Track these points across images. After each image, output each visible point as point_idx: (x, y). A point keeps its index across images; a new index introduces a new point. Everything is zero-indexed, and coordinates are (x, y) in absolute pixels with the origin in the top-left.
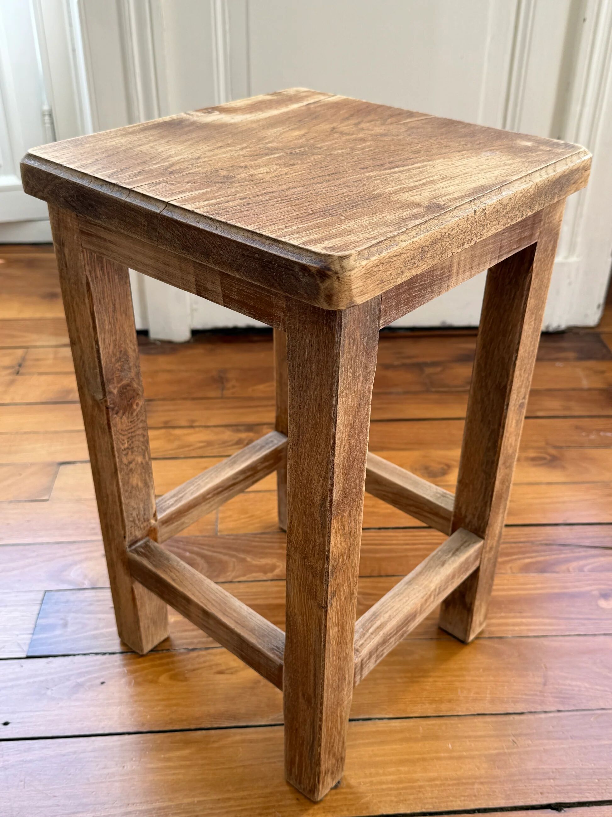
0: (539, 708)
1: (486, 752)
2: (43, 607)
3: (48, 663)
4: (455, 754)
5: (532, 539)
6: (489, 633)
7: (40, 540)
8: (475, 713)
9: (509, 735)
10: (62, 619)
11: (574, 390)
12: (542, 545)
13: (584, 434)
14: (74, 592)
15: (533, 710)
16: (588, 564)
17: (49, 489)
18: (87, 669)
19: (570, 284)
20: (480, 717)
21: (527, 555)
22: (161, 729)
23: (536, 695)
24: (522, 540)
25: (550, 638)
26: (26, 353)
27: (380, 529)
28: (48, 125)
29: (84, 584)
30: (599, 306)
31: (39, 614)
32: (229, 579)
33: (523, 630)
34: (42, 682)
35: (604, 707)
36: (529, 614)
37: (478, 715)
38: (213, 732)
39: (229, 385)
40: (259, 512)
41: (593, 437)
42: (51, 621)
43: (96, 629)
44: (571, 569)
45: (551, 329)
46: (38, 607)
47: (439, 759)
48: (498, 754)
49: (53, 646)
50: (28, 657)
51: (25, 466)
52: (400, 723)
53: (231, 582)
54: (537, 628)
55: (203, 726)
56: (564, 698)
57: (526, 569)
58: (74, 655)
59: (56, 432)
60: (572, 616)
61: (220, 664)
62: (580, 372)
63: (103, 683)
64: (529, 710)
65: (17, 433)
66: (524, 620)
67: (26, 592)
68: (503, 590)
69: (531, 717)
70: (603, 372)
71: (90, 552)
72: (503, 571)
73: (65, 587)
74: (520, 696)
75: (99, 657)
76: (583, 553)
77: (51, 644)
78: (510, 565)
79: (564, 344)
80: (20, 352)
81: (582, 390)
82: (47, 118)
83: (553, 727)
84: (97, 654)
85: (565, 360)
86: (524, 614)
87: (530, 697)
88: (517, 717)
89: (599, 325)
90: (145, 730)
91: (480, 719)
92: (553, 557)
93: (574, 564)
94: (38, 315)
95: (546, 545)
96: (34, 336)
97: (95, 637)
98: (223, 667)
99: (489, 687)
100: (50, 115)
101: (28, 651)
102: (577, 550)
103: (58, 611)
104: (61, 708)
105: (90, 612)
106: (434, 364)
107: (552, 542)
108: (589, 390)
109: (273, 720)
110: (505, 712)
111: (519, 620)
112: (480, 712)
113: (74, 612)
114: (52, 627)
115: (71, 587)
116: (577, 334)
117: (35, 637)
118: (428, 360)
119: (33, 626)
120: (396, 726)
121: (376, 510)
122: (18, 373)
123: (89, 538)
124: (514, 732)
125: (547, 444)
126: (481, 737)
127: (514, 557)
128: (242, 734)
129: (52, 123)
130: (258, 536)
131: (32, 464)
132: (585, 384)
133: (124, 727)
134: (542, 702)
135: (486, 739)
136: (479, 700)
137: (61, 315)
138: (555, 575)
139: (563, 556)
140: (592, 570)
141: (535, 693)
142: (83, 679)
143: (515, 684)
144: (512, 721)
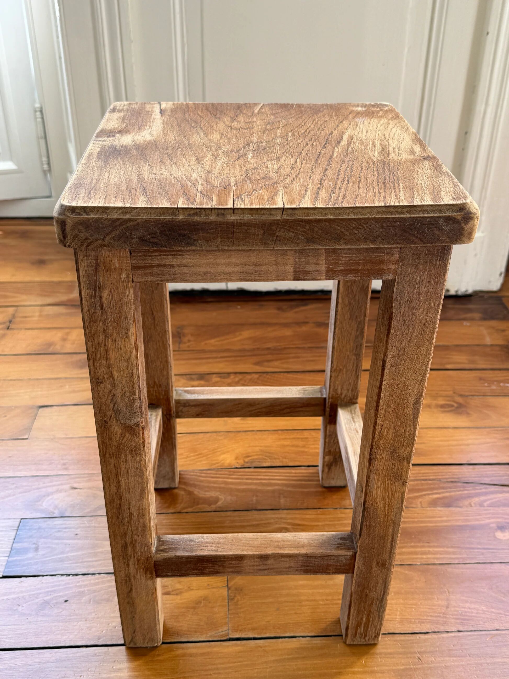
0: (442, 628)
1: (394, 668)
2: (18, 533)
3: (20, 582)
4: (367, 669)
5: (440, 477)
6: (400, 561)
7: (18, 474)
8: (386, 633)
9: (415, 653)
10: (34, 544)
11: (478, 345)
12: (447, 482)
13: (486, 385)
14: (45, 519)
15: (436, 630)
16: (488, 500)
17: (29, 429)
18: (53, 589)
19: (476, 255)
20: (391, 635)
21: (435, 491)
22: (114, 643)
23: (439, 616)
24: (431, 477)
25: (453, 566)
26: (16, 311)
27: (309, 466)
28: (39, 120)
29: (54, 513)
30: (501, 274)
31: (14, 539)
32: (178, 509)
33: (430, 558)
34: (14, 599)
35: (498, 628)
36: (436, 544)
37: (389, 634)
39: (185, 339)
40: (206, 451)
41: (494, 387)
42: (25, 545)
43: (62, 553)
44: (473, 505)
45: (460, 293)
46: (14, 533)
47: (353, 673)
48: (404, 670)
49: (24, 568)
50: (3, 577)
51: (10, 409)
52: (321, 640)
53: (179, 513)
54: (442, 556)
56: (464, 619)
57: (434, 503)
58: (43, 576)
59: (37, 380)
60: (472, 546)
61: (167, 586)
62: (484, 331)
63: (66, 601)
64: (433, 631)
65: (4, 380)
66: (431, 549)
67: (4, 519)
68: (414, 522)
69: (434, 636)
70: (503, 331)
71: (62, 484)
72: (414, 506)
73: (39, 515)
74: (425, 618)
75: (64, 577)
76: (483, 489)
77: (24, 566)
78: (420, 500)
79: (471, 306)
80: (11, 310)
81: (486, 346)
82: (38, 114)
83: (453, 646)
84: (62, 575)
85: (472, 319)
86: (431, 544)
87: (435, 619)
88: (422, 636)
89: (501, 290)
90: (100, 644)
92: (458, 493)
93: (476, 499)
94: (27, 279)
95: (452, 482)
96: (24, 297)
97: (62, 560)
98: (170, 589)
99: (399, 610)
100: (41, 111)
101: (4, 572)
102: (477, 488)
103: (31, 537)
104: (30, 622)
105: (58, 538)
107: (457, 480)
108: (492, 346)
109: (210, 636)
110: (413, 632)
111: (427, 549)
112: (390, 632)
113: (44, 538)
114: (25, 551)
115: (43, 516)
116: (482, 297)
117: (11, 559)
119: (10, 550)
120: (317, 644)
121: (306, 450)
122: (8, 328)
123: (60, 473)
124: (419, 650)
125: (454, 393)
126: (390, 654)
127: (424, 493)
128: (183, 648)
129: (43, 118)
130: (205, 472)
131: (16, 407)
132: (488, 341)
133: (83, 640)
134: (445, 623)
135: (395, 656)
136: (390, 621)
137: (47, 279)
138: (458, 509)
139: (466, 492)
140: (491, 505)
141: (439, 615)
142: (49, 597)
143: (422, 607)
144: (418, 639)
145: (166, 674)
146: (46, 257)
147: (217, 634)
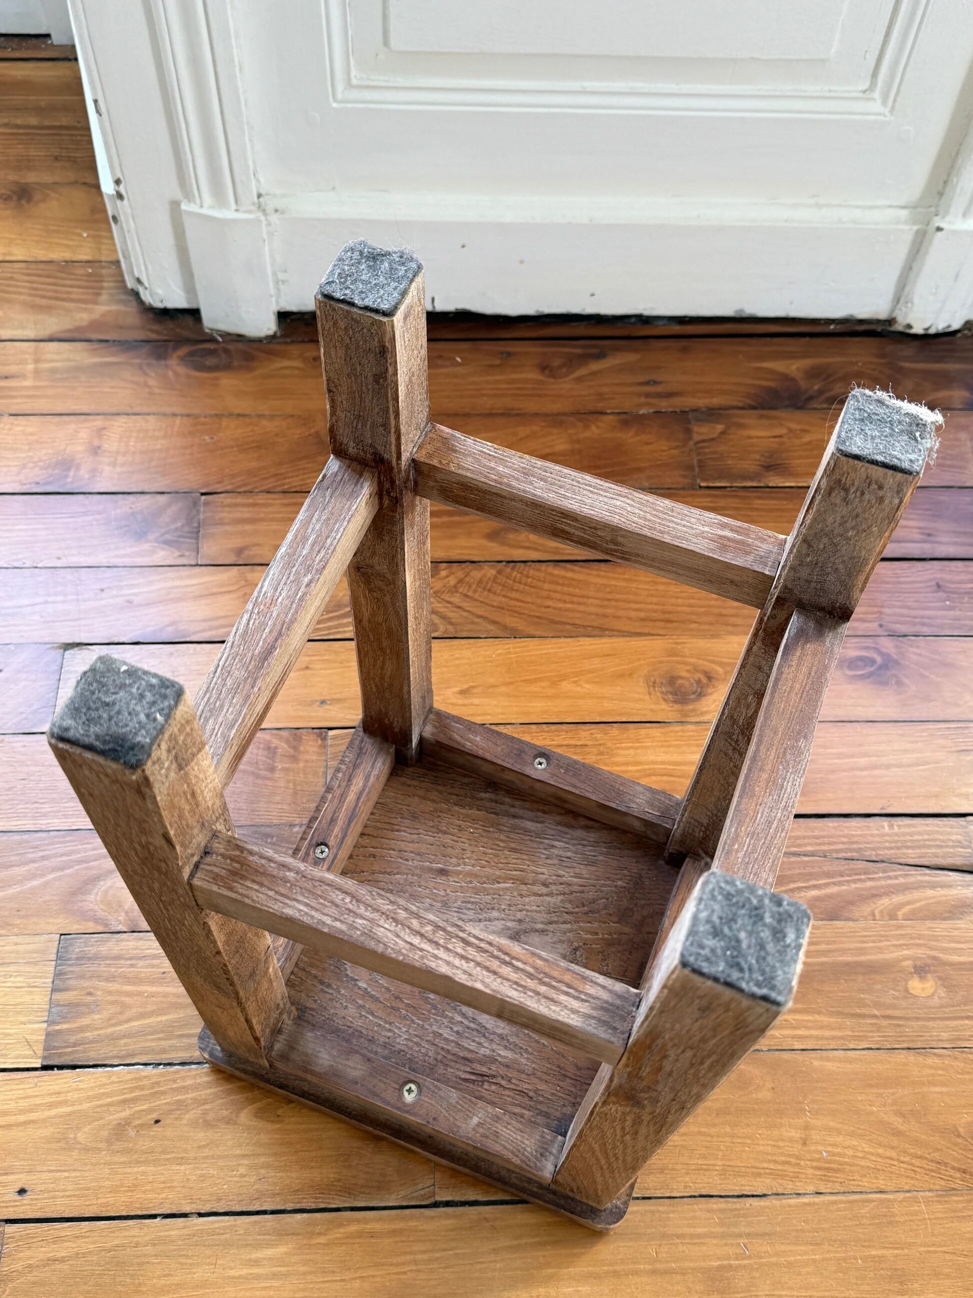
0: (790, 1187)
1: (703, 1264)
2: (59, 967)
3: (74, 1080)
4: (658, 1266)
5: (826, 848)
8: (696, 1194)
9: (740, 1235)
10: (89, 993)
12: (838, 859)
13: (947, 604)
14: (104, 936)
15: (780, 1191)
16: (909, 903)
17: (50, 708)
18: (134, 1094)
23: (788, 1163)
24: (809, 848)
29: (118, 921)
31: (53, 983)
33: (787, 1037)
35: (883, 1188)
38: (318, 1215)
42: (74, 996)
43: (142, 1016)
44: (878, 916)
45: (932, 331)
46: (51, 968)
47: (636, 1273)
48: (721, 1268)
50: (45, 1068)
54: (807, 1032)
55: (304, 1205)
56: (828, 1169)
60: (865, 1011)
62: (967, 444)
63: (157, 1122)
64: (775, 1192)
69: (775, 1202)
73: (91, 927)
74: (765, 1165)
75: (149, 1070)
76: (901, 877)
77: (76, 1044)
83: (805, 1222)
84: (145, 1063)
87: (779, 1167)
88: (755, 1202)
90: (221, 1210)
91: (703, 1203)
92: (853, 886)
93: (886, 902)
95: (847, 859)
97: (141, 1031)
99: (722, 1147)
101: (44, 1058)
102: (892, 874)
103: (82, 977)
105: (130, 981)
106: (712, 414)
107: (856, 855)
109: (404, 1198)
112: (704, 1193)
113: (106, 979)
114: (76, 1009)
115: (100, 928)
117: (52, 1028)
118: (702, 402)
119: (48, 1007)
124: (747, 1230)
126: (699, 1236)
127: (792, 886)
128: (358, 1221)
131: (19, 645)
133: (192, 1203)
134: (796, 1177)
135: (707, 1240)
136: (705, 1170)
137: (41, 254)
138: (851, 924)
139: (869, 884)
140: (911, 916)
141: (788, 1159)
142: (127, 1113)
143: (761, 1142)
144: (747, 1209)
145: (333, 1272)
146: (31, 178)
147: (415, 1194)
